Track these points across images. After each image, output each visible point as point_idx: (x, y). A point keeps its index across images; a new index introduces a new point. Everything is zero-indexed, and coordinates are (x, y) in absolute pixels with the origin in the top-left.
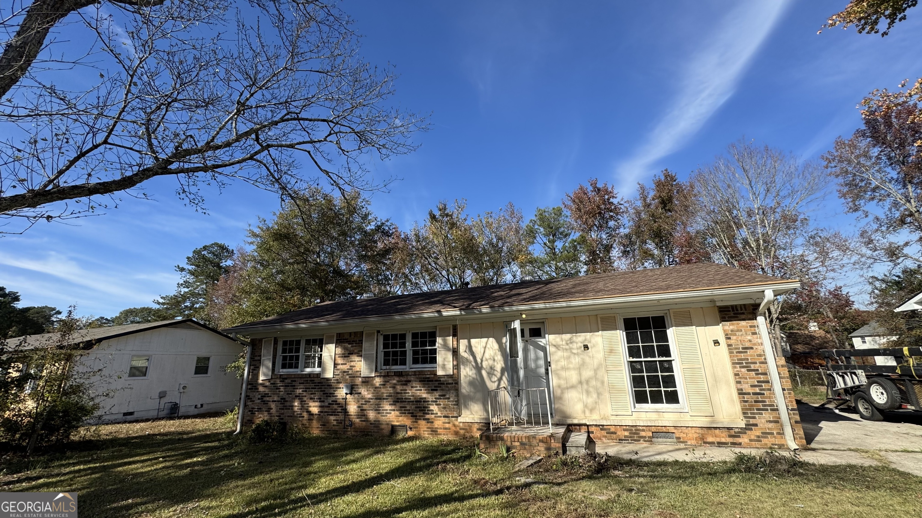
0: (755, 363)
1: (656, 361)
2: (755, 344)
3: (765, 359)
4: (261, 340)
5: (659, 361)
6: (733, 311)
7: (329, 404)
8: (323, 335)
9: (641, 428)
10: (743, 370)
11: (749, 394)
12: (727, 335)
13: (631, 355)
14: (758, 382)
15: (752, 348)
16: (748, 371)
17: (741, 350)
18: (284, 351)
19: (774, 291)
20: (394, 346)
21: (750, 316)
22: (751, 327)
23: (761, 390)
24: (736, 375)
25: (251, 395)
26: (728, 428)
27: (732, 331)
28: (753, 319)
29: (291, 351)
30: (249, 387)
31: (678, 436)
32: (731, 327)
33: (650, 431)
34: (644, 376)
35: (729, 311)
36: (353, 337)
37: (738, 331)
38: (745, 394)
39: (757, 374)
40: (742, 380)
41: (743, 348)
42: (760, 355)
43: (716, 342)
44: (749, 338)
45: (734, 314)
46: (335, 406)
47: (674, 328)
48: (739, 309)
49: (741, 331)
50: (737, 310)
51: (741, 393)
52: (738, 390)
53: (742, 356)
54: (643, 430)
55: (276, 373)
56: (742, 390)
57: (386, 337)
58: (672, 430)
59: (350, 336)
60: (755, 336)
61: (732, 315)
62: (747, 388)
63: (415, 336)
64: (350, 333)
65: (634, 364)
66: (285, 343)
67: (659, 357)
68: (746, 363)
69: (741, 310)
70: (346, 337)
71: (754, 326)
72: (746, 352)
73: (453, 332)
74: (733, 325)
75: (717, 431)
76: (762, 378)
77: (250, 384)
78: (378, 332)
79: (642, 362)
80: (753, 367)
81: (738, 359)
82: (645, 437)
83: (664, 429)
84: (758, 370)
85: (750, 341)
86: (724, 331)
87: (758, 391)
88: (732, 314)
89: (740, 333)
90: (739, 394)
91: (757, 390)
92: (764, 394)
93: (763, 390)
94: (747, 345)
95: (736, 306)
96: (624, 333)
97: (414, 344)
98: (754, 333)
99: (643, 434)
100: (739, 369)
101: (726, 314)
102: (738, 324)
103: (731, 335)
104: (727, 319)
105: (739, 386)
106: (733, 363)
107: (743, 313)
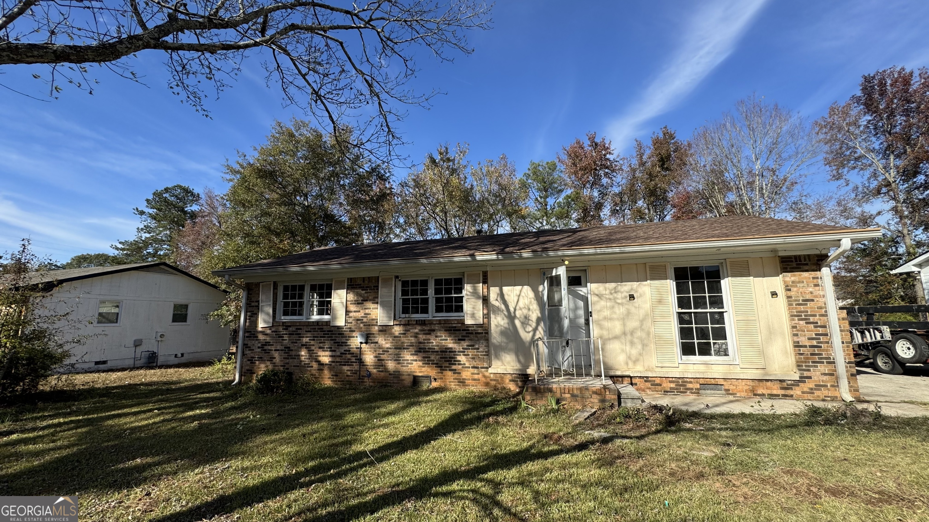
0: (815, 316)
1: (707, 313)
2: (816, 297)
3: (826, 311)
4: (258, 285)
5: (710, 312)
6: (796, 261)
7: (341, 353)
8: (332, 280)
9: (688, 380)
10: (801, 322)
11: (805, 346)
12: (787, 286)
13: (680, 306)
14: (816, 334)
15: (813, 300)
16: (807, 323)
17: (801, 302)
18: (285, 297)
19: (851, 240)
20: (414, 293)
21: (814, 267)
22: (814, 278)
23: (818, 343)
24: (794, 327)
25: (250, 343)
26: (780, 381)
27: (793, 282)
28: (816, 271)
29: (293, 297)
30: (247, 335)
31: (727, 388)
32: (793, 279)
33: (697, 383)
34: (692, 328)
35: (792, 261)
36: (366, 282)
37: (799, 282)
38: (801, 346)
39: (815, 327)
40: (799, 333)
41: (803, 301)
42: (821, 308)
43: (774, 294)
44: (811, 289)
45: (797, 264)
46: (349, 356)
47: (730, 278)
48: (803, 259)
49: (803, 282)
50: (800, 261)
51: (797, 345)
52: (794, 342)
53: (802, 308)
54: (691, 382)
55: (277, 320)
56: (798, 342)
57: (405, 284)
58: (721, 382)
59: (364, 282)
60: (817, 288)
61: (795, 266)
62: (803, 340)
63: (438, 282)
64: (364, 278)
65: (683, 315)
66: (286, 288)
67: (710, 308)
68: (805, 316)
69: (805, 260)
70: (359, 282)
71: (817, 278)
72: (806, 304)
73: (483, 279)
74: (794, 276)
75: (769, 384)
76: (821, 330)
77: (248, 332)
78: (397, 277)
79: (691, 313)
80: (812, 319)
81: (797, 312)
82: (692, 389)
83: (713, 381)
84: (817, 323)
85: (811, 293)
86: (785, 282)
87: (815, 344)
88: (794, 264)
89: (802, 285)
90: (795, 346)
91: (815, 343)
92: (821, 347)
93: (821, 343)
94: (808, 297)
95: (800, 256)
96: (674, 283)
97: (437, 292)
98: (817, 285)
99: (689, 386)
100: (797, 322)
101: (788, 265)
102: (800, 275)
103: (792, 286)
104: (789, 270)
105: (796, 339)
106: (792, 316)
107: (807, 264)
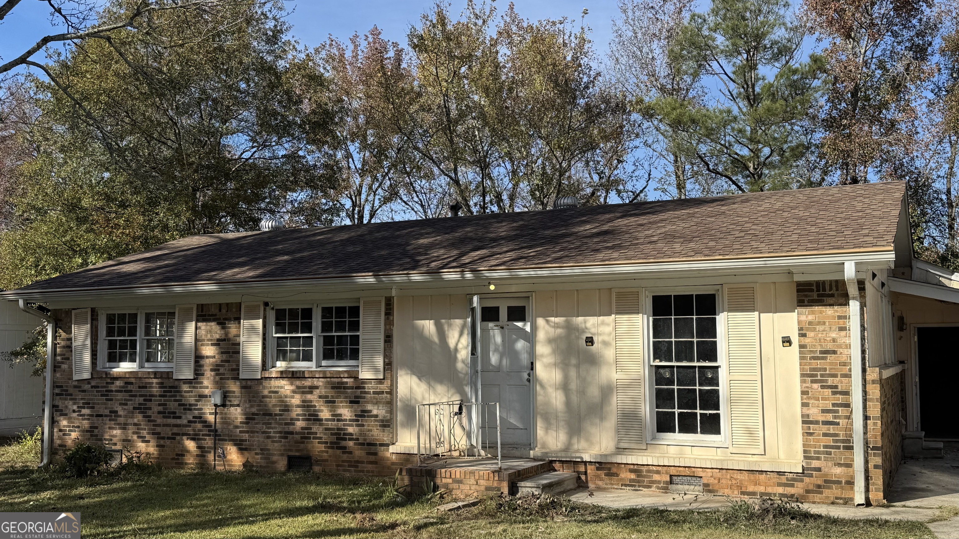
0: (835, 376)
1: (695, 367)
2: (840, 346)
3: (850, 370)
5: (700, 367)
6: (818, 290)
9: (654, 468)
10: (815, 386)
11: (817, 422)
12: (800, 329)
13: (657, 355)
14: (834, 405)
15: (834, 352)
16: (823, 387)
17: (818, 355)
19: (858, 264)
20: (294, 328)
21: (842, 300)
22: (840, 317)
23: (835, 417)
24: (803, 393)
26: (778, 473)
27: (810, 323)
28: (845, 305)
31: (706, 482)
32: (810, 318)
33: (667, 473)
34: (673, 390)
35: (812, 291)
36: (224, 311)
37: (819, 323)
38: (811, 422)
39: (834, 393)
40: (811, 402)
41: (822, 352)
42: (844, 364)
43: (787, 341)
44: (834, 335)
45: (819, 295)
47: (726, 313)
48: (827, 287)
49: (824, 323)
50: (824, 290)
51: (807, 421)
52: (803, 416)
53: (819, 364)
54: (658, 472)
56: (808, 416)
57: (279, 314)
58: (700, 473)
60: (843, 333)
61: (815, 297)
62: (814, 413)
63: (326, 312)
64: (221, 305)
65: (662, 371)
67: (698, 361)
68: (822, 376)
69: (831, 289)
70: (214, 311)
71: (845, 317)
72: (825, 358)
73: (386, 309)
74: (813, 313)
75: (763, 477)
76: (840, 399)
78: (266, 304)
79: (673, 367)
80: (830, 381)
81: (811, 369)
82: (659, 482)
83: (687, 472)
84: (836, 387)
85: (834, 340)
86: (799, 322)
87: (831, 420)
88: (815, 296)
89: (821, 328)
90: (804, 422)
91: (830, 417)
92: (838, 424)
93: (839, 417)
94: (830, 346)
95: (824, 282)
96: (651, 319)
97: (326, 327)
98: (842, 329)
99: (656, 477)
100: (809, 385)
101: (806, 296)
102: (821, 312)
103: (808, 329)
104: (806, 303)
105: (806, 411)
106: (802, 375)
107: (832, 296)
